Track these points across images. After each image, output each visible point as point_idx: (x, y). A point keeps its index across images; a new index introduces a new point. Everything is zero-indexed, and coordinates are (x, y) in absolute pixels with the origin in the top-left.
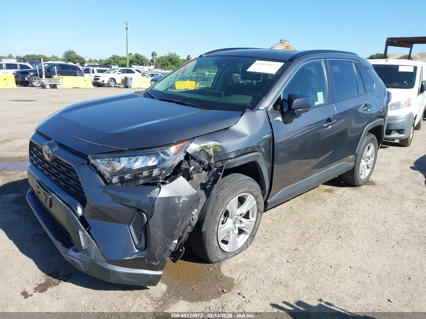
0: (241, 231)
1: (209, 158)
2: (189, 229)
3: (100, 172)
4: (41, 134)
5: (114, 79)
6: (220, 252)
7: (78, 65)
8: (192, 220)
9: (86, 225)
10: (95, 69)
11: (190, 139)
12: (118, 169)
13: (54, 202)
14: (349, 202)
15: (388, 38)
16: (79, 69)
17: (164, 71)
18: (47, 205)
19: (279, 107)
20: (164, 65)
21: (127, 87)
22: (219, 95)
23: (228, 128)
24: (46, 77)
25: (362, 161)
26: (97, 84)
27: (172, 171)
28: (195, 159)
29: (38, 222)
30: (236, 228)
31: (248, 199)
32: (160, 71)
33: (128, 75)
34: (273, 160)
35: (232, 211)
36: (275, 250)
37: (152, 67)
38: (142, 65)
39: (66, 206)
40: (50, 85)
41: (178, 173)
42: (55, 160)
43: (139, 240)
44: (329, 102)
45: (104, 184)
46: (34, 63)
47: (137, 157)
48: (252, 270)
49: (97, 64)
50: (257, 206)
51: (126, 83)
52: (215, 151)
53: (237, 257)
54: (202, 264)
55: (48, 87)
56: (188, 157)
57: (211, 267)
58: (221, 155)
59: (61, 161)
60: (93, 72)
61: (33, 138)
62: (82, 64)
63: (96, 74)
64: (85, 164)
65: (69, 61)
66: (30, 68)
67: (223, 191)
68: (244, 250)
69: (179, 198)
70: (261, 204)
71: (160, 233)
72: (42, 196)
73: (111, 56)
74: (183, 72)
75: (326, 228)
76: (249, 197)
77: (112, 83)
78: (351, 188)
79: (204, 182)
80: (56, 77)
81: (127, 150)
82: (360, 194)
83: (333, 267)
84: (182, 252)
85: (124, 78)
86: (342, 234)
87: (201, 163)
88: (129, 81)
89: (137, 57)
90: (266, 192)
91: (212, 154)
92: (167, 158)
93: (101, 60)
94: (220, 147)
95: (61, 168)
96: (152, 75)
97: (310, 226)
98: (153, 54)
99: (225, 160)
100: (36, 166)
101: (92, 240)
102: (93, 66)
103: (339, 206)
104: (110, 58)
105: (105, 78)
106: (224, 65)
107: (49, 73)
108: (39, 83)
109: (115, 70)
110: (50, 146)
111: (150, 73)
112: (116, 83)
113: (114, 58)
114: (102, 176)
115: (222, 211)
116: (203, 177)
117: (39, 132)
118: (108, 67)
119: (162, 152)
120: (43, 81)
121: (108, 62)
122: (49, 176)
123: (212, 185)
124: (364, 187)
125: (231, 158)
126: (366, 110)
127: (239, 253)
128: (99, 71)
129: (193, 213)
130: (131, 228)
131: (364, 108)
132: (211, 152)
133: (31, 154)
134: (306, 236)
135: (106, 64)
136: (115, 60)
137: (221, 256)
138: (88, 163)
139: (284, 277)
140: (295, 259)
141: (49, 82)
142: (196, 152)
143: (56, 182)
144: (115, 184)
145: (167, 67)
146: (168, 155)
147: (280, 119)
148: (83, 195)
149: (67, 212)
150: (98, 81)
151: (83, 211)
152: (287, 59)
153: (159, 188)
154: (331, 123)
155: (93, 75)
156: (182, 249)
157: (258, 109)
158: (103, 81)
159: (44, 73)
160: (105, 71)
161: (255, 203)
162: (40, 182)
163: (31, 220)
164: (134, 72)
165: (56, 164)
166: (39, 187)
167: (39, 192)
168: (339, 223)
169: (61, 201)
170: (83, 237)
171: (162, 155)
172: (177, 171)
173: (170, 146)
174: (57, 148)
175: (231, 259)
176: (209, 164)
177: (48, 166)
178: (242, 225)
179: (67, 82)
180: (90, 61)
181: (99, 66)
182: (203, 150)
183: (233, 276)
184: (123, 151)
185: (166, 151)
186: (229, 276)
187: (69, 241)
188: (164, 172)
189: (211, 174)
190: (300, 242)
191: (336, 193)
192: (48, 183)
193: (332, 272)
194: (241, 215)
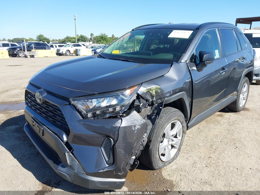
0: (173, 147)
1: (152, 97)
2: (142, 148)
3: (78, 110)
4: (34, 85)
5: (69, 51)
6: (160, 162)
7: (46, 42)
8: (144, 141)
9: (70, 148)
10: (57, 45)
11: (139, 84)
12: (91, 107)
13: (45, 132)
14: (235, 122)
15: (237, 19)
16: (47, 45)
17: (98, 45)
18: (41, 134)
19: (193, 60)
20: (98, 41)
21: (77, 55)
22: (150, 55)
23: (163, 75)
24: (27, 51)
25: (241, 95)
26: (59, 54)
27: (128, 107)
28: (143, 98)
29: (33, 145)
30: (169, 144)
31: (177, 124)
32: (96, 45)
33: (78, 48)
34: (192, 97)
35: (168, 133)
36: (196, 158)
37: (91, 43)
38: (85, 41)
39: (55, 135)
40: (30, 56)
41: (132, 108)
42: (45, 102)
43: (109, 158)
44: (222, 57)
45: (81, 118)
46: (19, 43)
47: (103, 98)
48: (184, 174)
49: (57, 42)
50: (183, 128)
51: (76, 53)
52: (156, 92)
53: (172, 164)
54: (148, 171)
55: (29, 57)
56: (139, 97)
57: (155, 173)
58: (160, 95)
59: (49, 103)
60: (56, 47)
61: (28, 87)
62: (48, 42)
63: (58, 48)
64: (67, 104)
65: (40, 41)
66: (17, 46)
67: (162, 120)
68: (175, 159)
69: (135, 126)
70: (185, 128)
71: (123, 152)
72: (36, 128)
73: (66, 37)
74: (122, 41)
75: (226, 141)
76: (177, 123)
77: (68, 53)
78: (234, 113)
79: (149, 114)
80: (33, 50)
81: (97, 94)
82: (241, 117)
83: (239, 169)
84: (137, 164)
85: (75, 50)
86: (237, 145)
87: (147, 100)
88: (78, 51)
89: (82, 37)
90: (188, 119)
91: (154, 94)
92: (125, 98)
93: (59, 40)
94: (160, 89)
95: (49, 108)
96: (92, 47)
97: (214, 140)
98: (92, 35)
99: (163, 98)
100: (30, 107)
101: (75, 159)
102: (55, 43)
103: (230, 125)
104: (65, 38)
105: (63, 50)
106: (151, 34)
107: (29, 49)
108: (23, 54)
109: (69, 45)
110: (41, 93)
111: (91, 46)
112: (70, 53)
113: (67, 38)
114: (80, 113)
115: (162, 134)
116: (148, 110)
117: (31, 84)
118: (65, 43)
119: (121, 94)
120: (25, 53)
121: (64, 41)
122: (40, 114)
123: (156, 116)
124: (242, 112)
125: (167, 97)
126: (243, 61)
127: (172, 162)
128: (59, 46)
129: (144, 136)
130: (103, 149)
131: (242, 60)
132: (154, 93)
133: (26, 99)
134: (214, 147)
135: (63, 42)
136: (68, 39)
137: (160, 164)
138: (70, 104)
139: (207, 178)
140: (212, 164)
141: (29, 54)
142: (144, 93)
143: (46, 118)
144: (89, 118)
145: (100, 42)
146: (126, 96)
147: (195, 68)
148: (67, 127)
149: (56, 139)
150: (59, 52)
151: (67, 138)
152: (195, 29)
153: (120, 120)
154: (225, 70)
155: (56, 49)
156: (137, 162)
157: (181, 62)
158: (62, 52)
159: (26, 48)
160: (63, 46)
161: (181, 127)
162: (34, 118)
163: (27, 144)
164: (81, 46)
165: (46, 105)
166: (33, 122)
167: (34, 125)
168: (233, 137)
169: (50, 132)
170: (68, 156)
171: (121, 96)
172: (132, 107)
173: (126, 90)
174: (45, 94)
175: (168, 167)
176: (152, 101)
177: (39, 107)
178: (174, 143)
179: (40, 53)
180: (53, 41)
181: (59, 43)
182: (148, 92)
183: (171, 179)
184: (94, 94)
185: (124, 93)
186: (169, 179)
187: (58, 160)
188: (123, 108)
189: (153, 108)
190: (211, 152)
191: (225, 117)
192: (40, 119)
193: (239, 173)
194: (172, 136)
